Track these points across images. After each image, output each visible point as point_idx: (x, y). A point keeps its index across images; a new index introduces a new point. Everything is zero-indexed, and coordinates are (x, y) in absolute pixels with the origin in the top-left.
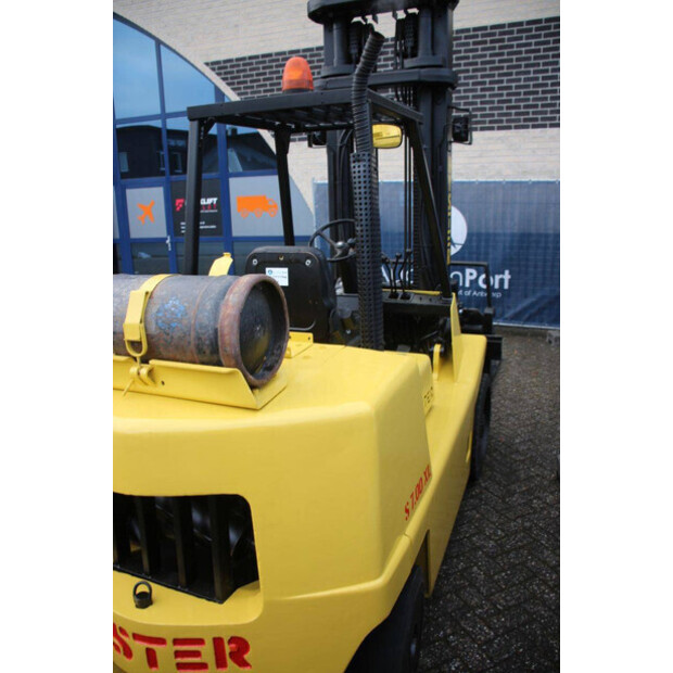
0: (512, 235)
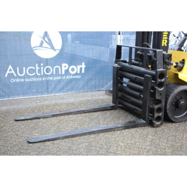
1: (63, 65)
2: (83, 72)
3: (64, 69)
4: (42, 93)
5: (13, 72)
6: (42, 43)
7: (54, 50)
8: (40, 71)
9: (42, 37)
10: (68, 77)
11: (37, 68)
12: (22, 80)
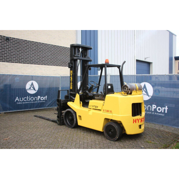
0: (48, 88)
8: (29, 99)
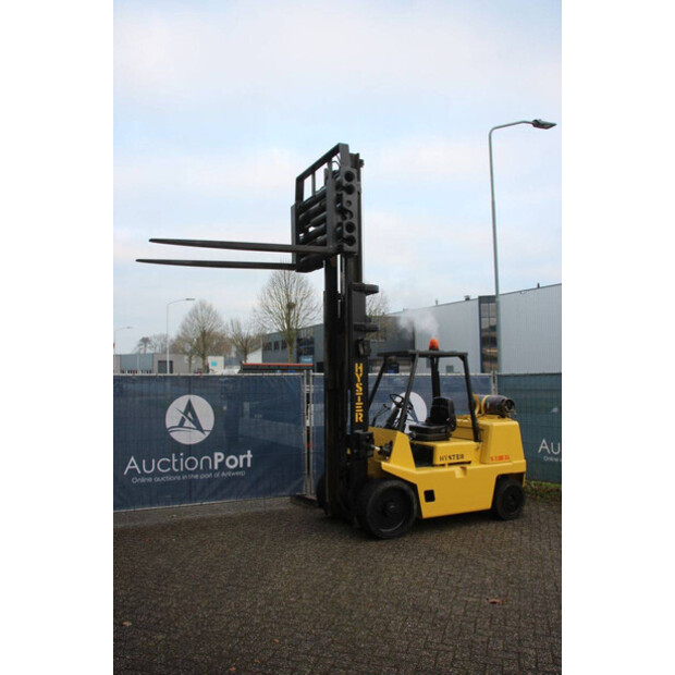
1: (216, 454)
2: (249, 465)
3: (217, 461)
4: (181, 501)
5: (136, 466)
6: (183, 421)
7: (202, 431)
9: (183, 410)
10: (223, 474)
11: (174, 460)
12: (150, 480)
